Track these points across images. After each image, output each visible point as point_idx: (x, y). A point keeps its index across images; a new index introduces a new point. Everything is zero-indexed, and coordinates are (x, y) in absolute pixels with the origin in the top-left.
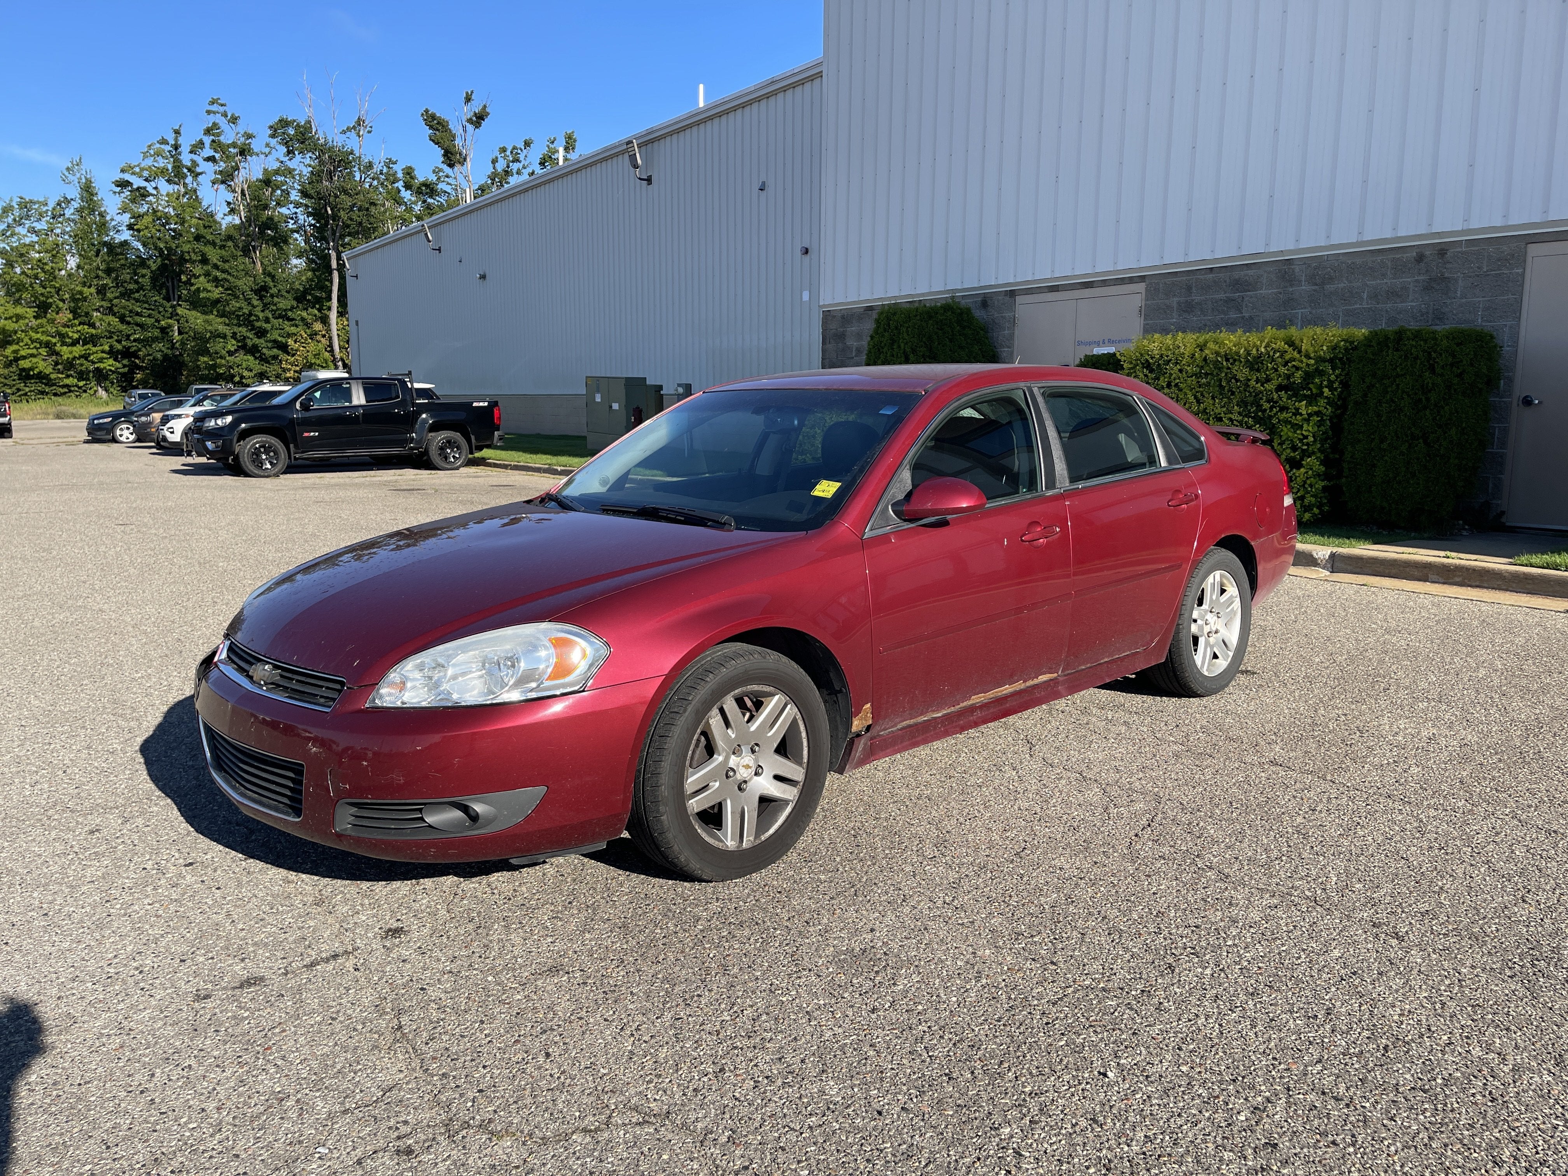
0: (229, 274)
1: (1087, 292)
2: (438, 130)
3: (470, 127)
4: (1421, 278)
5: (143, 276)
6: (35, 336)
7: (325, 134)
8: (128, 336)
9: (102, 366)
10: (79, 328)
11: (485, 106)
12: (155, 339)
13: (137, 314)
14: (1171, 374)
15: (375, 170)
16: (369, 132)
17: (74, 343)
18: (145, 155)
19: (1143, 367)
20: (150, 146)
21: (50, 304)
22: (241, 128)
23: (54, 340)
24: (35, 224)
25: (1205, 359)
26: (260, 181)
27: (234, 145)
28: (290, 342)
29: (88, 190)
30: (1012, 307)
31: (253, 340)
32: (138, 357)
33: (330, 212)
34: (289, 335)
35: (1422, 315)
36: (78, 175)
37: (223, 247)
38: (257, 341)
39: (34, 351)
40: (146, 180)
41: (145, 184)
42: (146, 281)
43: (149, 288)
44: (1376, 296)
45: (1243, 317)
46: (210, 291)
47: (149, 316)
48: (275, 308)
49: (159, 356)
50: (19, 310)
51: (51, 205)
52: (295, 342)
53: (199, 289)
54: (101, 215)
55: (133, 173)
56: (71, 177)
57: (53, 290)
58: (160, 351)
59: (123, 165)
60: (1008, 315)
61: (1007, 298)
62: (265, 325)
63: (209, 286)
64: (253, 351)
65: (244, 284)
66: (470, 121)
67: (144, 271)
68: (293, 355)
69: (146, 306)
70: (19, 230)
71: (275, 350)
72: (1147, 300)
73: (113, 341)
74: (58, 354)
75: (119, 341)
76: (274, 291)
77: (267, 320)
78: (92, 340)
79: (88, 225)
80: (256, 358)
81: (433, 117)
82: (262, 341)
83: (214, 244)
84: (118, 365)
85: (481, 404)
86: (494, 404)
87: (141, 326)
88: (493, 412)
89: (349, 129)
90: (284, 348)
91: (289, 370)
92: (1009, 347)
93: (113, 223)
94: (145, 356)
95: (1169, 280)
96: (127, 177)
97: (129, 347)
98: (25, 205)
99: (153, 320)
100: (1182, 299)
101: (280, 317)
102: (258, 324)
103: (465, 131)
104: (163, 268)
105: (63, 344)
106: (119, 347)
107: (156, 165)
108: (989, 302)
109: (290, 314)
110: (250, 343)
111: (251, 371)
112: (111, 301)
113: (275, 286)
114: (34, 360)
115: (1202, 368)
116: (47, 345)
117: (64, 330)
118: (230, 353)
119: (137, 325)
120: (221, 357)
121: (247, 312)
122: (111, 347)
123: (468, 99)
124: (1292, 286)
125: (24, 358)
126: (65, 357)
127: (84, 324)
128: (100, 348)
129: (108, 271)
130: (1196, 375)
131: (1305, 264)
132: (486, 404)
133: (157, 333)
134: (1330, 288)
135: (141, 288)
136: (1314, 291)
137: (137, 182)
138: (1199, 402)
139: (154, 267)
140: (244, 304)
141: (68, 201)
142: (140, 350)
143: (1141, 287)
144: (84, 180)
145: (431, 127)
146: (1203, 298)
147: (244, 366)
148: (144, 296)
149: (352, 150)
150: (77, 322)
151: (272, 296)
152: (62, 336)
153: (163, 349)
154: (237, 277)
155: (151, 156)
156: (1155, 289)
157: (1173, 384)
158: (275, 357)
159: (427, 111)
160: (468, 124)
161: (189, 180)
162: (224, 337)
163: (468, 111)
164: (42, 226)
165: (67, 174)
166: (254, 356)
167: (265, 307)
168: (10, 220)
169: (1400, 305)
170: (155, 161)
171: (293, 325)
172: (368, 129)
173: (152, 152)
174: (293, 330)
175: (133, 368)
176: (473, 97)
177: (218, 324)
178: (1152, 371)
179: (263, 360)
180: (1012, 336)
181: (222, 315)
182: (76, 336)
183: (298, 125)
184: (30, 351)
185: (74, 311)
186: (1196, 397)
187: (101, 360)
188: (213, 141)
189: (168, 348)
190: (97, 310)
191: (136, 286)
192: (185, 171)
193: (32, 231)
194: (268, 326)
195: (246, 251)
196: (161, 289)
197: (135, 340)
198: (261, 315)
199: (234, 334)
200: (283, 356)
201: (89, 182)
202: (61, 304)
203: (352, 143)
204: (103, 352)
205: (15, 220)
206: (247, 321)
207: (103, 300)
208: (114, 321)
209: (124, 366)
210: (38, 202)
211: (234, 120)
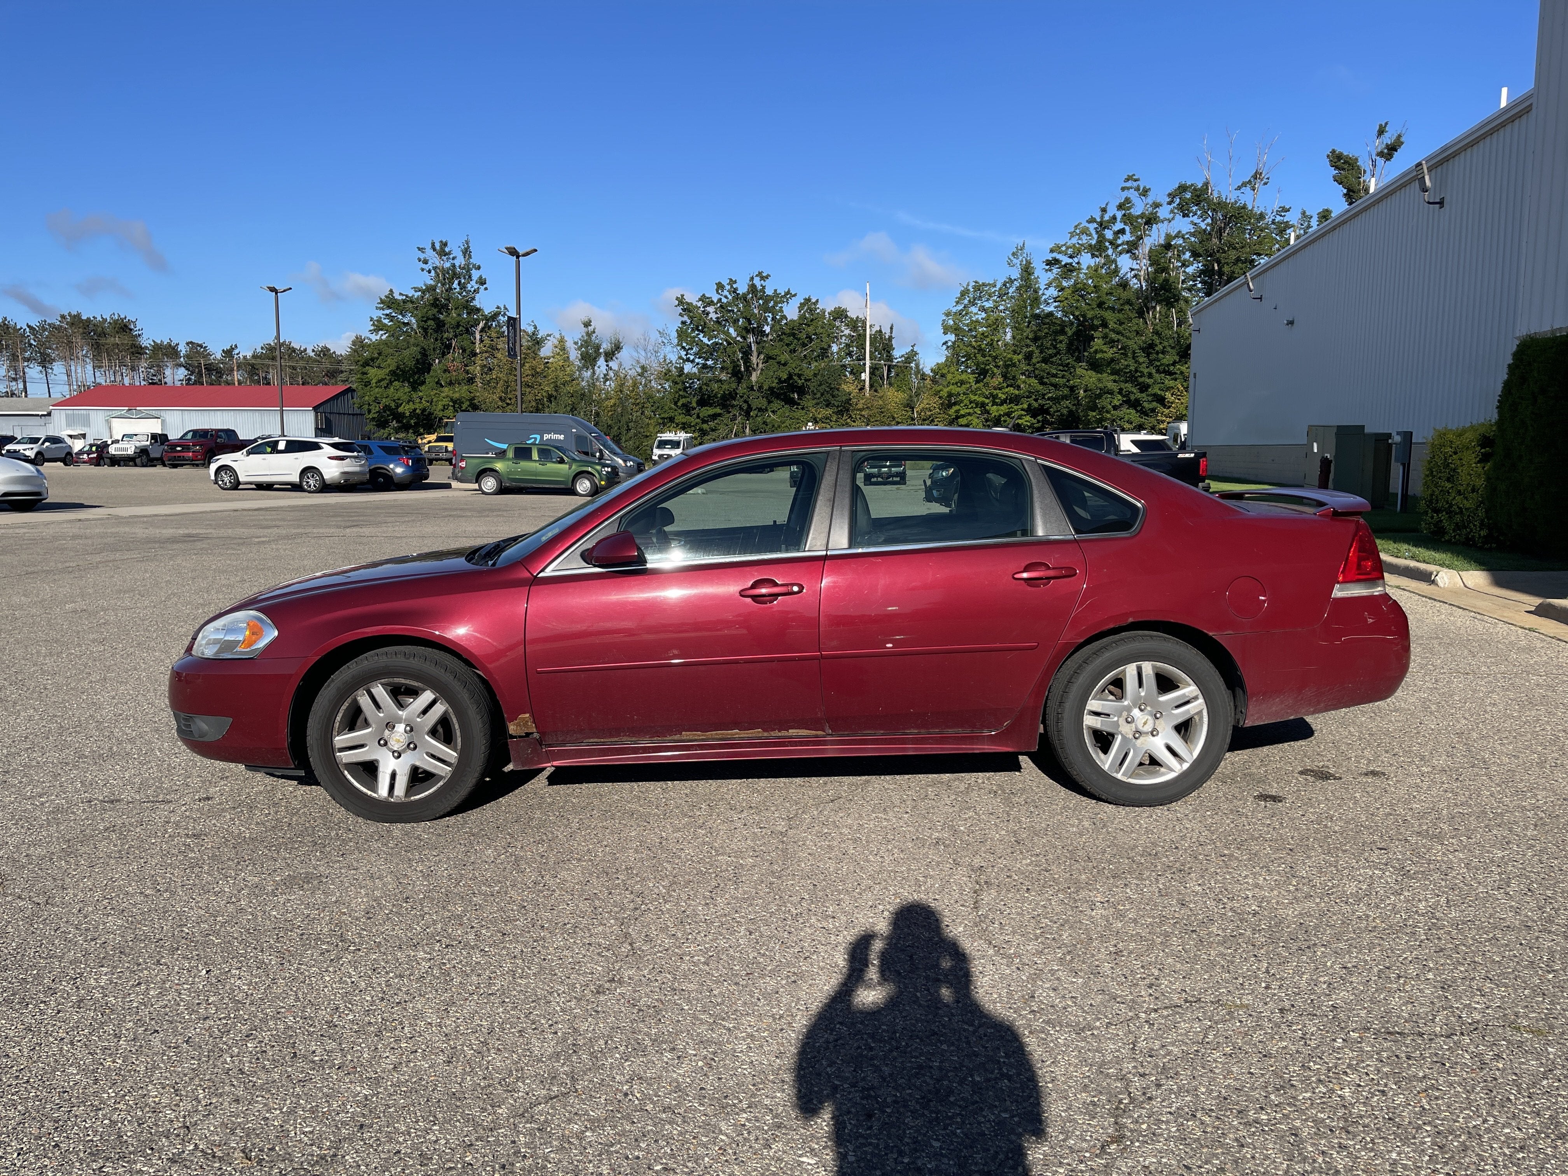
0: (1123, 335)
2: (1343, 169)
3: (1380, 161)
5: (1061, 342)
6: (973, 397)
7: (1219, 192)
8: (1044, 395)
9: (1020, 421)
10: (1007, 390)
11: (1399, 136)
12: (1065, 397)
13: (1055, 376)
15: (1266, 220)
16: (1266, 184)
17: (1003, 402)
18: (1072, 235)
20: (1076, 227)
21: (987, 371)
22: (1150, 200)
23: (987, 401)
24: (984, 304)
26: (1162, 246)
27: (1142, 216)
28: (1168, 395)
29: (1027, 270)
31: (1136, 394)
32: (1049, 414)
33: (1216, 268)
34: (1169, 389)
36: (1021, 258)
37: (1120, 311)
38: (1139, 395)
39: (971, 411)
40: (1071, 257)
41: (1070, 261)
42: (1062, 347)
43: (1064, 352)
46: (1105, 352)
47: (1063, 377)
48: (1158, 364)
49: (1065, 411)
50: (964, 377)
51: (998, 286)
52: (1172, 395)
53: (1096, 350)
54: (1036, 291)
55: (1060, 253)
56: (1015, 261)
57: (990, 359)
58: (1067, 407)
59: (1052, 245)
62: (1148, 381)
63: (1105, 348)
64: (1135, 404)
65: (1134, 343)
66: (1381, 154)
67: (1062, 338)
68: (1169, 407)
69: (1061, 368)
70: (974, 309)
71: (1154, 403)
73: (1031, 400)
74: (988, 412)
75: (1036, 400)
76: (1159, 348)
77: (1150, 376)
78: (1015, 400)
79: (1023, 301)
80: (1137, 411)
81: (1339, 157)
82: (1144, 395)
83: (1113, 309)
84: (1035, 421)
85: (1187, 455)
86: (1201, 455)
87: (1055, 386)
88: (1199, 462)
89: (1244, 184)
90: (1161, 400)
91: (1163, 422)
93: (1044, 297)
94: (1055, 412)
96: (1055, 255)
97: (1044, 405)
98: (978, 287)
99: (1065, 380)
101: (1164, 372)
102: (1141, 380)
103: (1374, 166)
104: (1077, 333)
105: (994, 403)
106: (1036, 405)
107: (1080, 242)
109: (1172, 368)
110: (1132, 397)
111: (1131, 423)
112: (1035, 365)
113: (1161, 343)
114: (970, 418)
116: (983, 405)
117: (995, 392)
118: (1115, 408)
119: (1052, 385)
120: (1108, 412)
121: (1133, 368)
122: (1030, 405)
123: (1381, 132)
125: (963, 416)
126: (993, 415)
127: (1011, 386)
128: (1021, 406)
129: (1036, 339)
132: (1192, 455)
133: (1066, 391)
135: (1058, 353)
137: (1065, 260)
139: (1070, 333)
140: (1131, 362)
141: (1011, 281)
142: (1051, 407)
144: (1024, 262)
145: (1337, 168)
147: (1126, 419)
148: (1060, 359)
149: (1245, 204)
150: (1005, 385)
151: (1157, 353)
152: (994, 397)
153: (1070, 406)
154: (1128, 338)
155: (1077, 234)
158: (1153, 410)
159: (1333, 152)
160: (1378, 158)
161: (1110, 252)
162: (1111, 392)
163: (1379, 144)
164: (988, 305)
165: (1012, 258)
166: (1136, 410)
167: (1151, 363)
168: (966, 302)
170: (1080, 239)
171: (1172, 379)
172: (1265, 180)
173: (1078, 231)
174: (1172, 383)
175: (1045, 422)
176: (1387, 129)
177: (1108, 381)
179: (1144, 413)
181: (1114, 372)
182: (1004, 397)
183: (1195, 190)
184: (968, 411)
185: (1005, 376)
187: (1020, 417)
188: (1124, 215)
189: (1074, 405)
190: (1023, 374)
191: (1055, 351)
192: (1107, 244)
193: (983, 309)
194: (1150, 381)
195: (1141, 314)
196: (1074, 352)
197: (1049, 399)
198: (1146, 371)
199: (1121, 389)
200: (1160, 408)
201: (1029, 263)
202: (995, 370)
203: (1247, 198)
204: (1022, 410)
205: (969, 301)
206: (1132, 378)
207: (1029, 365)
208: (1034, 381)
209: (1039, 422)
210: (989, 284)
211: (1145, 192)
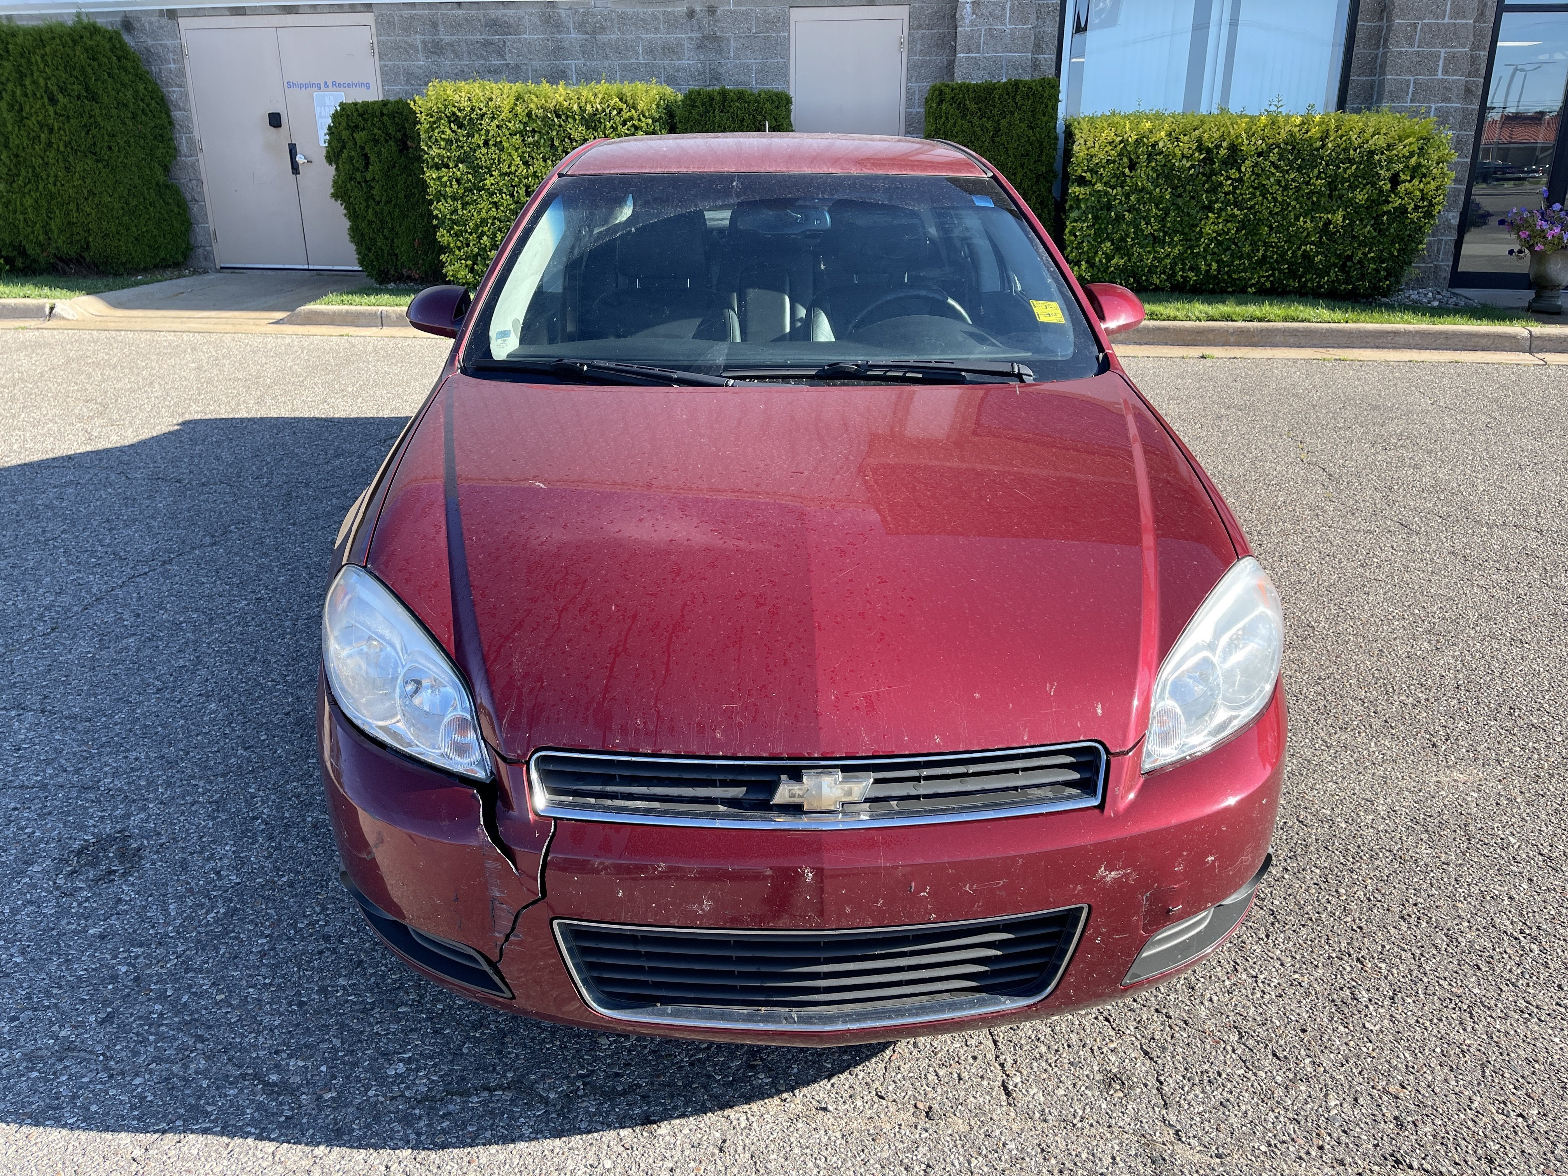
1: (291, 19)
4: (694, 35)
14: (488, 131)
19: (450, 122)
25: (529, 114)
30: (175, 33)
35: (700, 74)
44: (652, 51)
45: (508, 65)
60: (169, 42)
61: (165, 21)
72: (379, 35)
92: (181, 86)
95: (406, 13)
100: (428, 38)
108: (136, 25)
115: (526, 124)
124: (559, 32)
130: (520, 132)
131: (570, 8)
134: (602, 38)
136: (586, 40)
138: (526, 164)
143: (368, 18)
146: (454, 38)
156: (388, 22)
157: (491, 143)
169: (677, 63)
178: (461, 126)
180: (182, 73)
186: (522, 158)
